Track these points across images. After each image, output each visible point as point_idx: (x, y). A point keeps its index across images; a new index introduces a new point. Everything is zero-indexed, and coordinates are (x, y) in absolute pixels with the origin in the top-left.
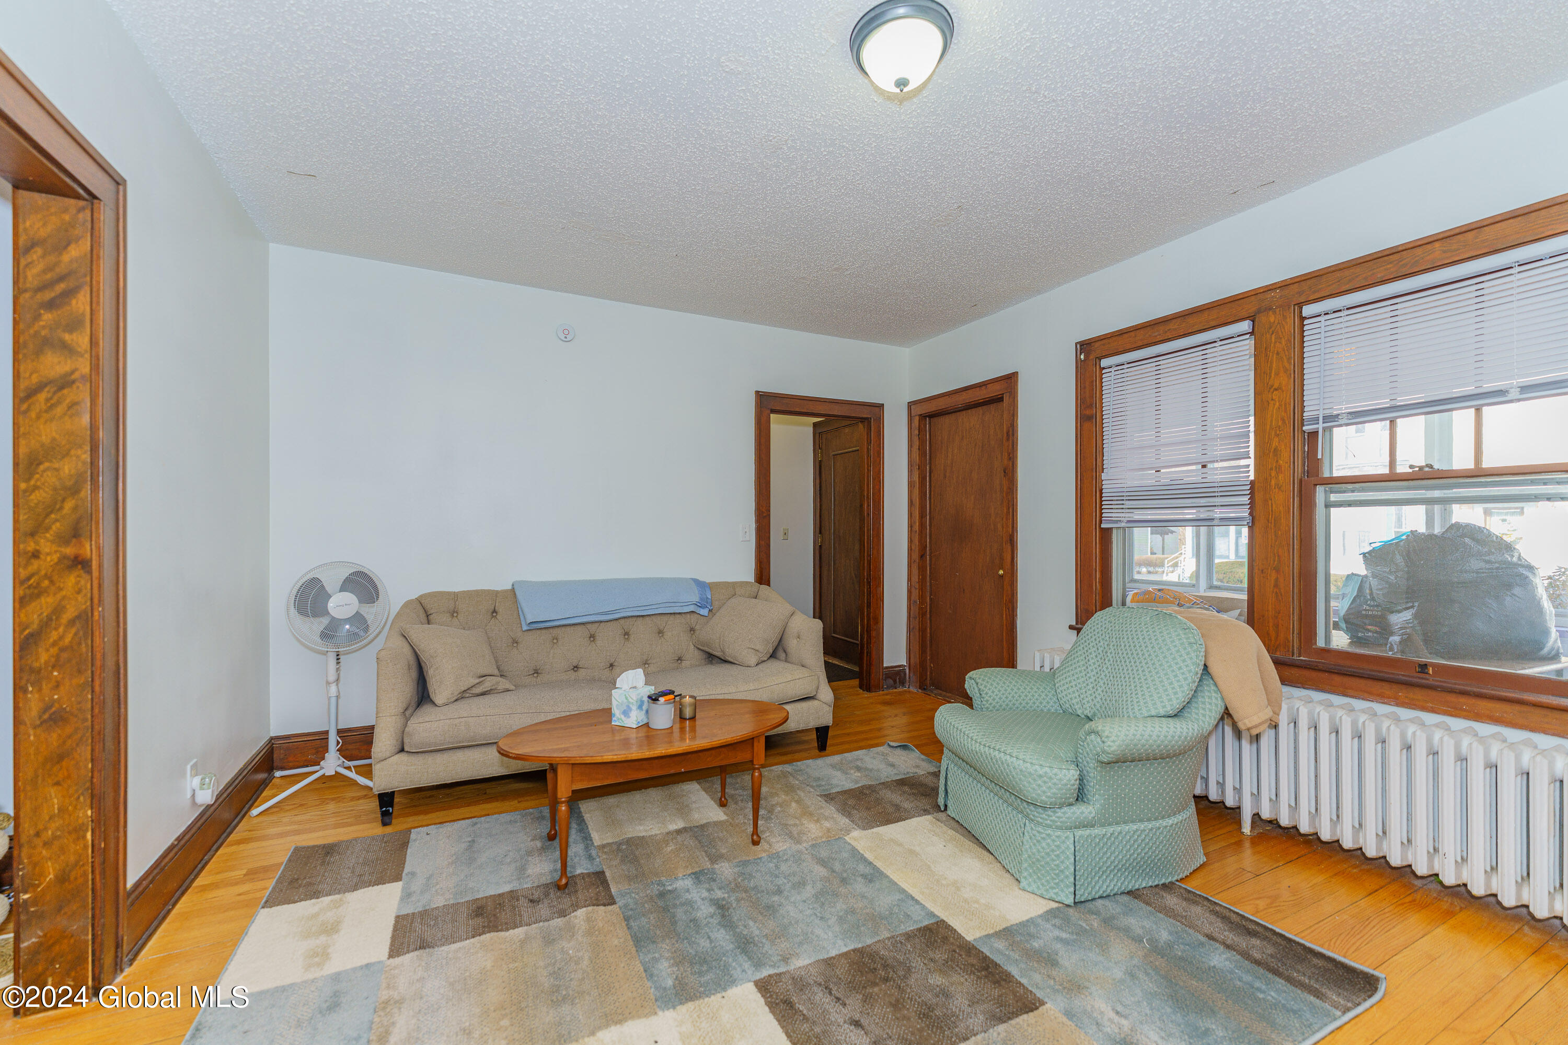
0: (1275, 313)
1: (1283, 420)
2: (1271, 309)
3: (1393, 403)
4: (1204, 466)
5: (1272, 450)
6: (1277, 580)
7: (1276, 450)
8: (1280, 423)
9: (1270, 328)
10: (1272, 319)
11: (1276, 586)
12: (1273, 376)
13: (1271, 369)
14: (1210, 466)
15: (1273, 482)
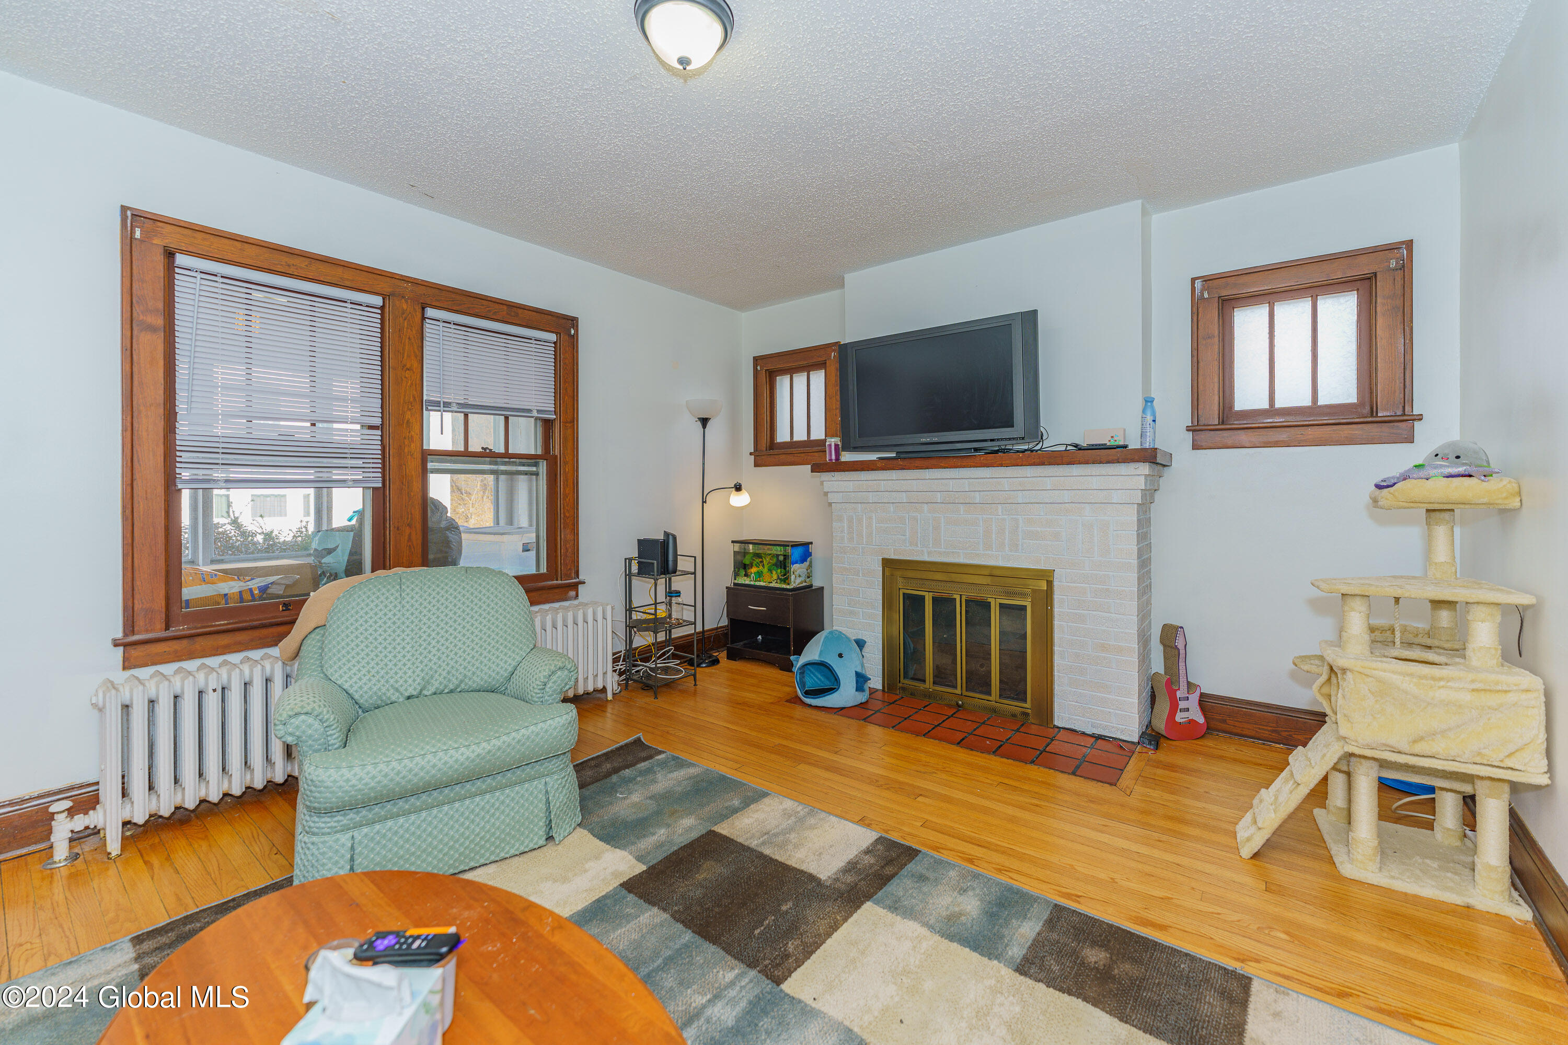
0: (406, 301)
1: (414, 398)
2: (403, 297)
3: (466, 401)
4: (313, 425)
5: (405, 422)
6: (410, 535)
7: (408, 421)
8: (411, 400)
9: (403, 314)
10: (405, 307)
11: (410, 539)
12: (405, 357)
13: (404, 349)
14: (319, 425)
15: (406, 450)
